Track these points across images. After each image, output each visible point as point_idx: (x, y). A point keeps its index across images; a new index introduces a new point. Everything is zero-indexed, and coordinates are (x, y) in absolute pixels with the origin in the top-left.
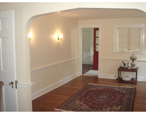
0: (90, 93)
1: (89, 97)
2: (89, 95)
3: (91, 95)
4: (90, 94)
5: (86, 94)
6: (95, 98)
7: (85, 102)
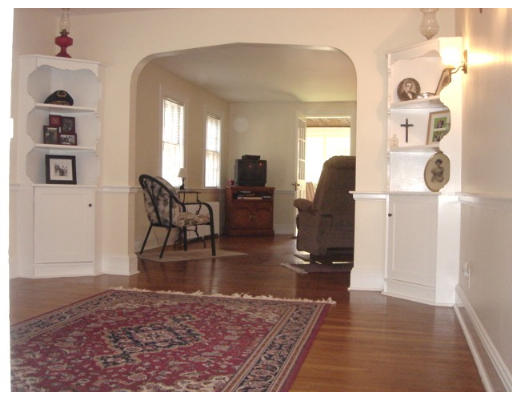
0: (225, 354)
1: (225, 333)
2: (230, 342)
3: (215, 342)
4: (225, 348)
5: (243, 350)
6: (197, 331)
7: (243, 319)
